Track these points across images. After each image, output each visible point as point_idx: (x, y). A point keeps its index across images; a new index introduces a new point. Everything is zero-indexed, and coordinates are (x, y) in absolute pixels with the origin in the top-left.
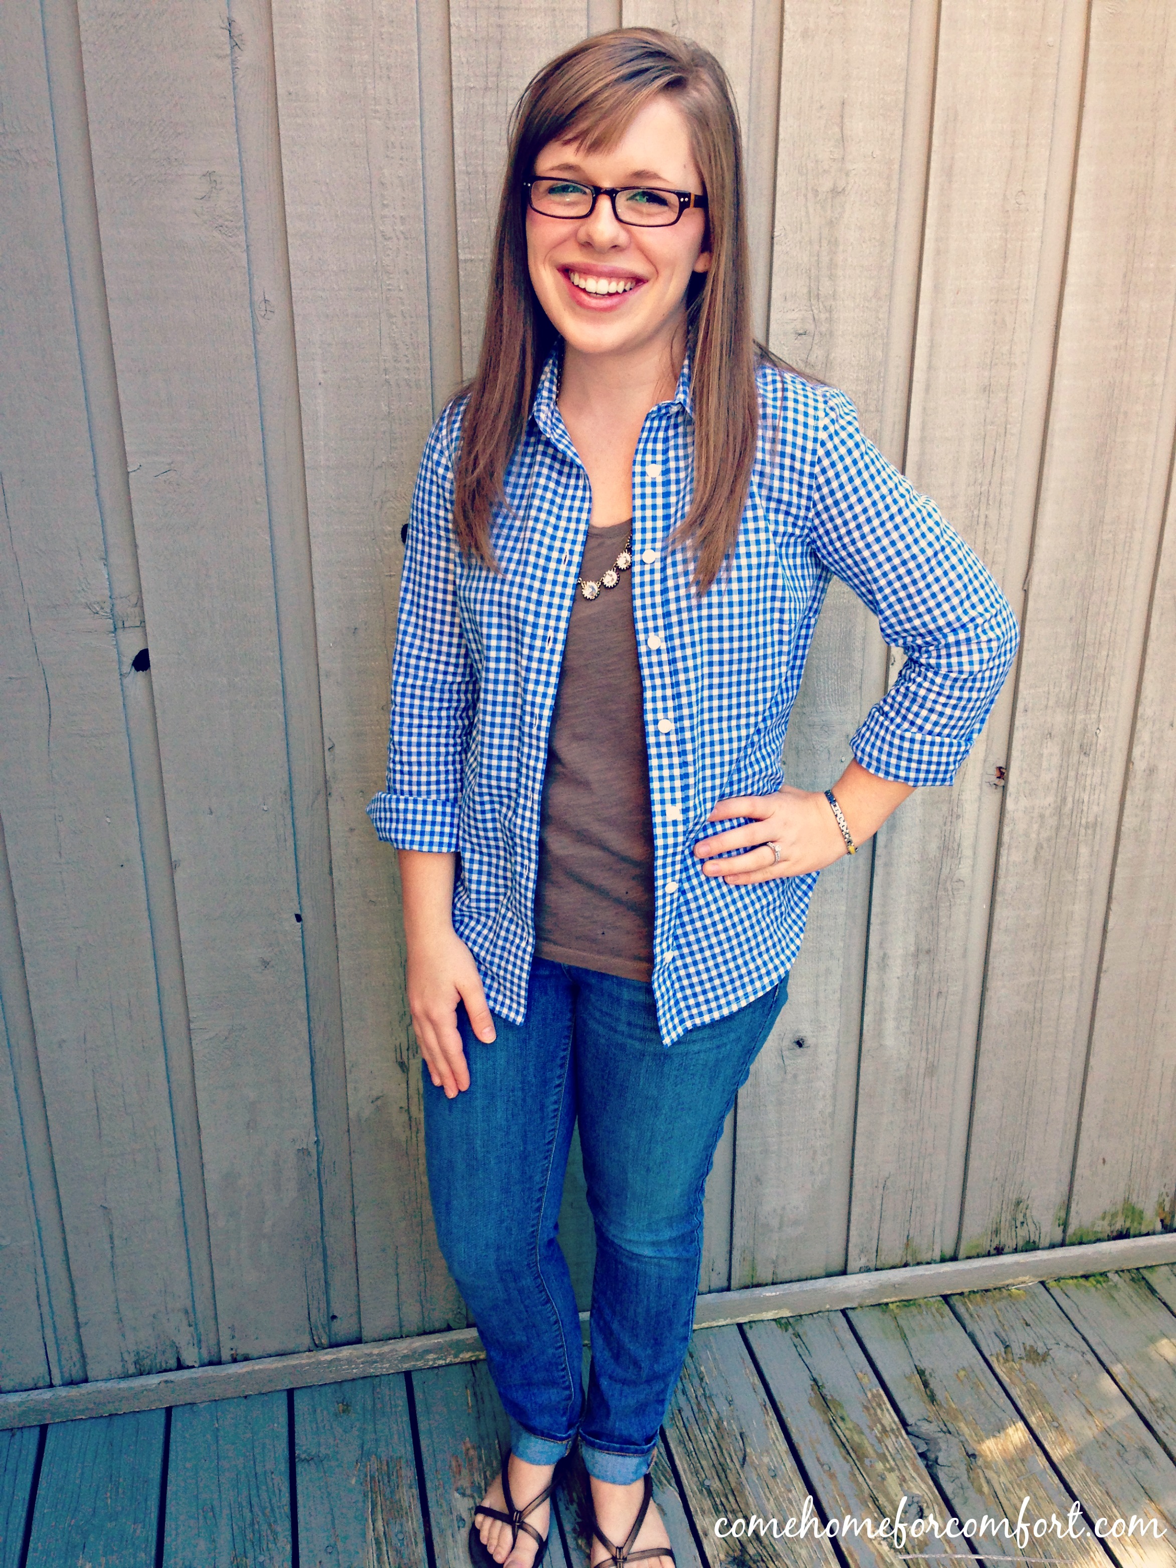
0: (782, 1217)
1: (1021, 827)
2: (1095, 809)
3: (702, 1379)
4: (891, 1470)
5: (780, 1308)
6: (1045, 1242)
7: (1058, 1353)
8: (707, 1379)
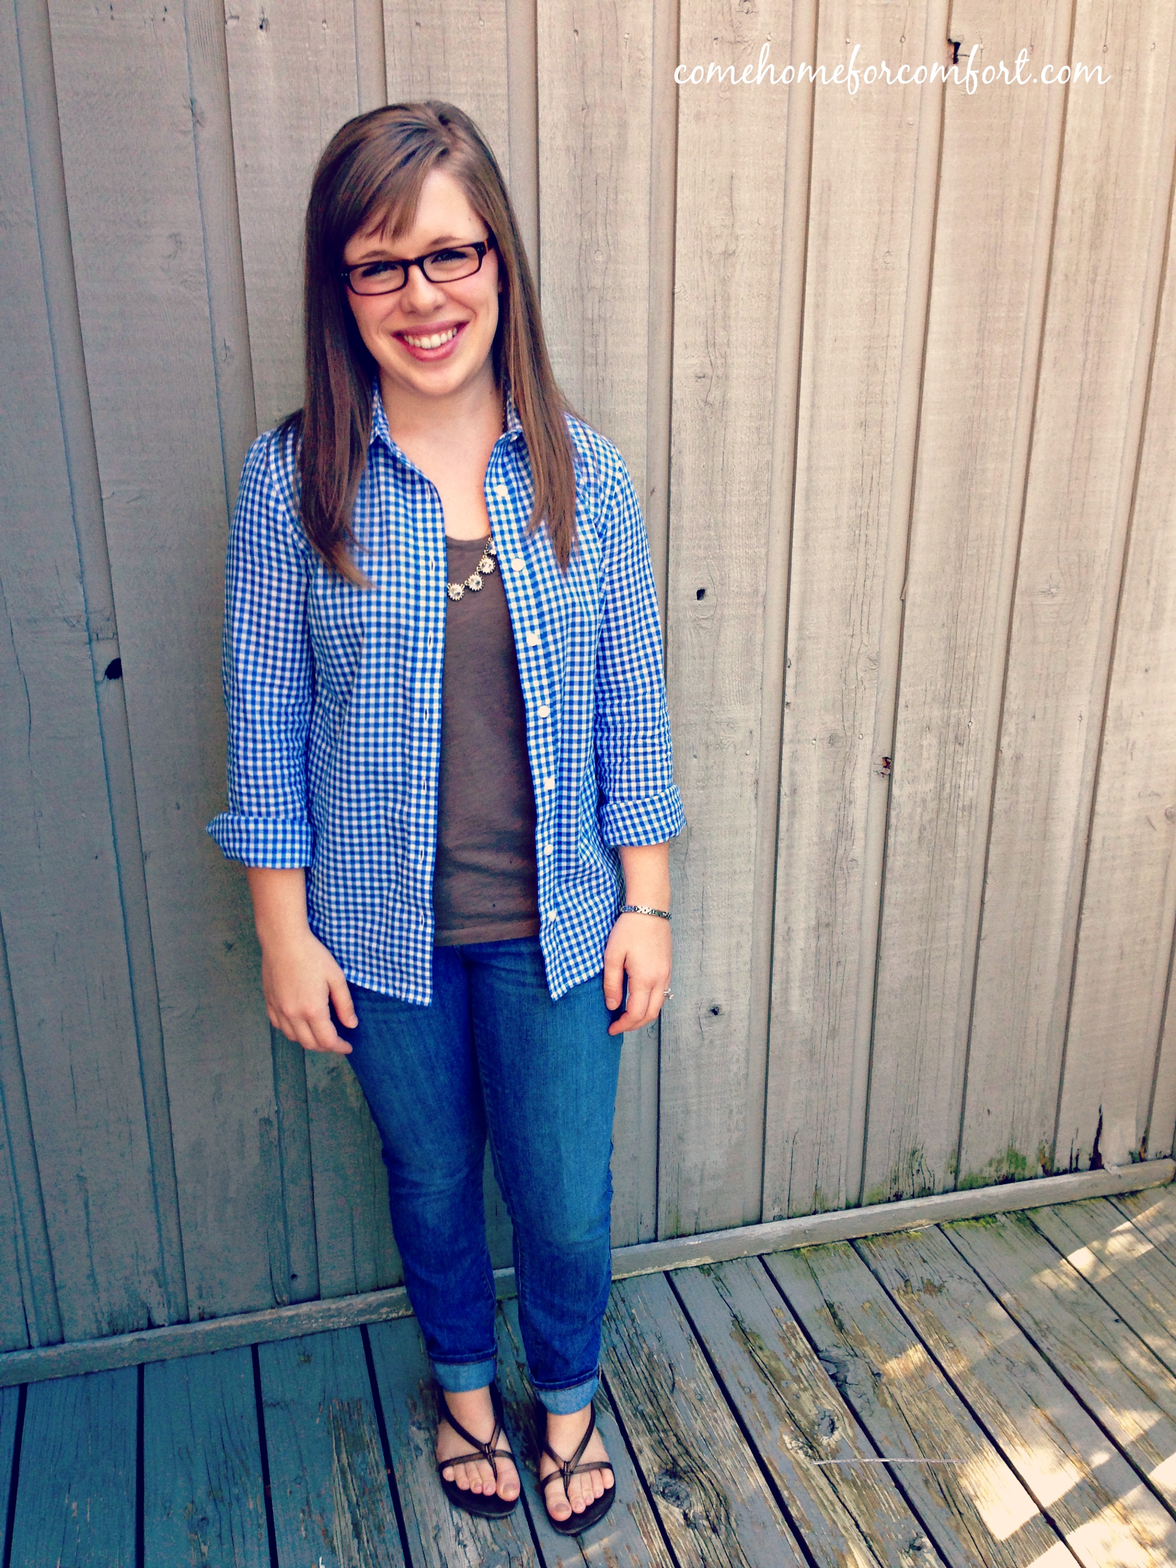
0: (702, 1170)
1: (906, 810)
2: (970, 793)
3: (633, 1320)
4: (805, 1389)
5: (700, 1255)
6: (939, 1188)
7: (952, 1285)
8: (638, 1320)
